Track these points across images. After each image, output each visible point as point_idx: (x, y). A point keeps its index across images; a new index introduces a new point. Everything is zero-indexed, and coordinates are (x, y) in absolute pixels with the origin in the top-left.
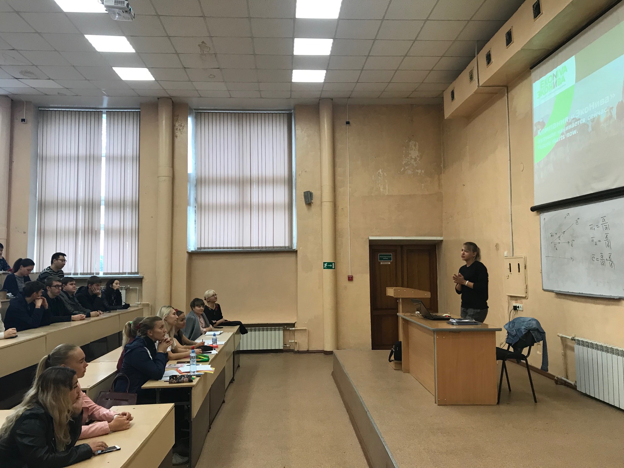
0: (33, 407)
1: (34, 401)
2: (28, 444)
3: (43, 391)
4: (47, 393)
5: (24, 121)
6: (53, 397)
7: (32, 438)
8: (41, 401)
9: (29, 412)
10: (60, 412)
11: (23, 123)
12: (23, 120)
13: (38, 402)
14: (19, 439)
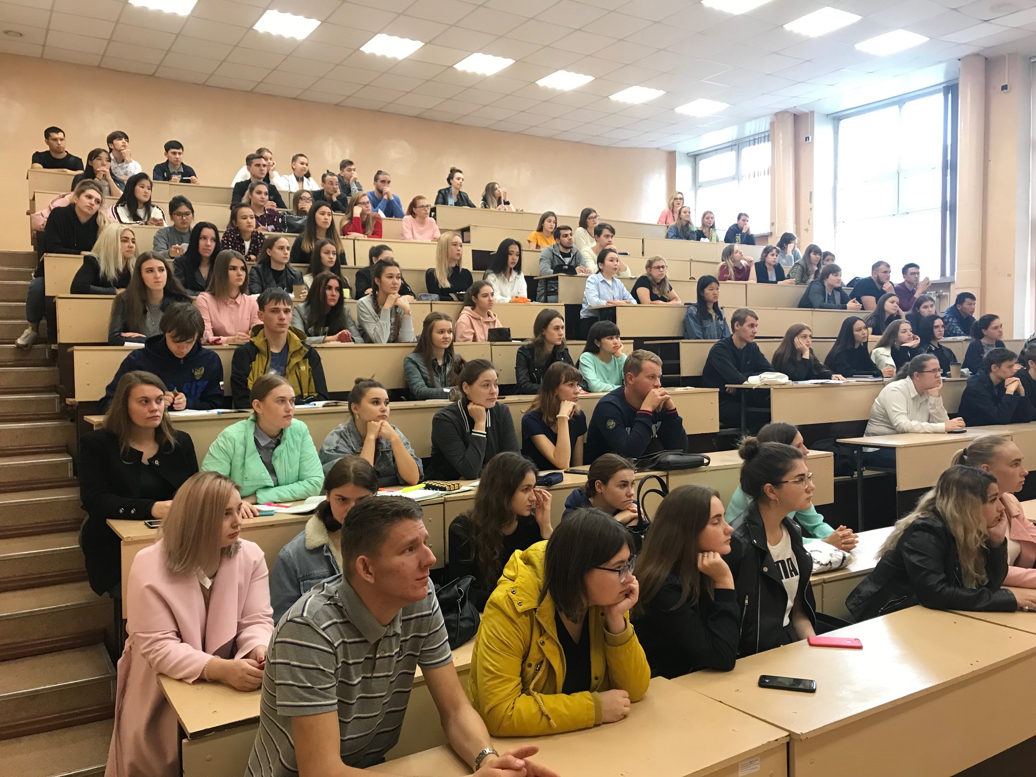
0: (928, 516)
1: (931, 508)
2: (917, 563)
3: (942, 495)
4: (948, 498)
5: (1006, 89)
6: (956, 506)
7: (924, 558)
8: (939, 510)
9: (922, 521)
10: (966, 531)
11: (1006, 93)
12: (1004, 88)
13: (935, 511)
14: (906, 554)
